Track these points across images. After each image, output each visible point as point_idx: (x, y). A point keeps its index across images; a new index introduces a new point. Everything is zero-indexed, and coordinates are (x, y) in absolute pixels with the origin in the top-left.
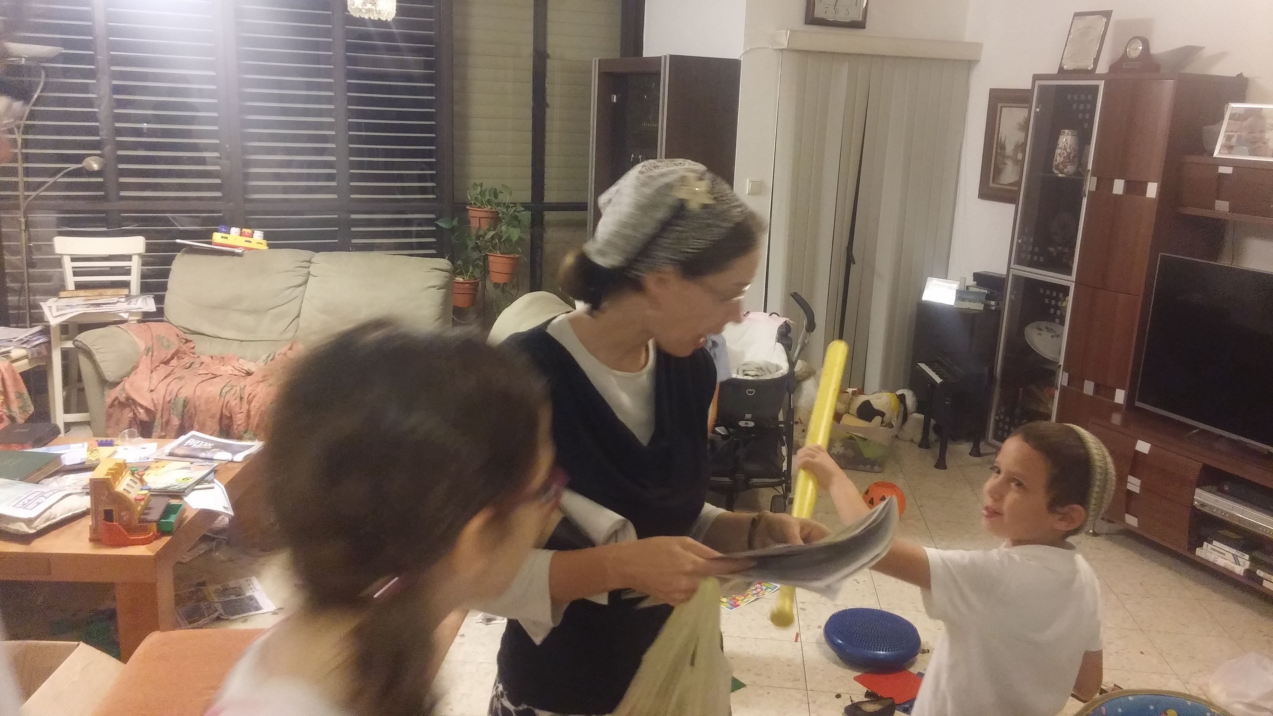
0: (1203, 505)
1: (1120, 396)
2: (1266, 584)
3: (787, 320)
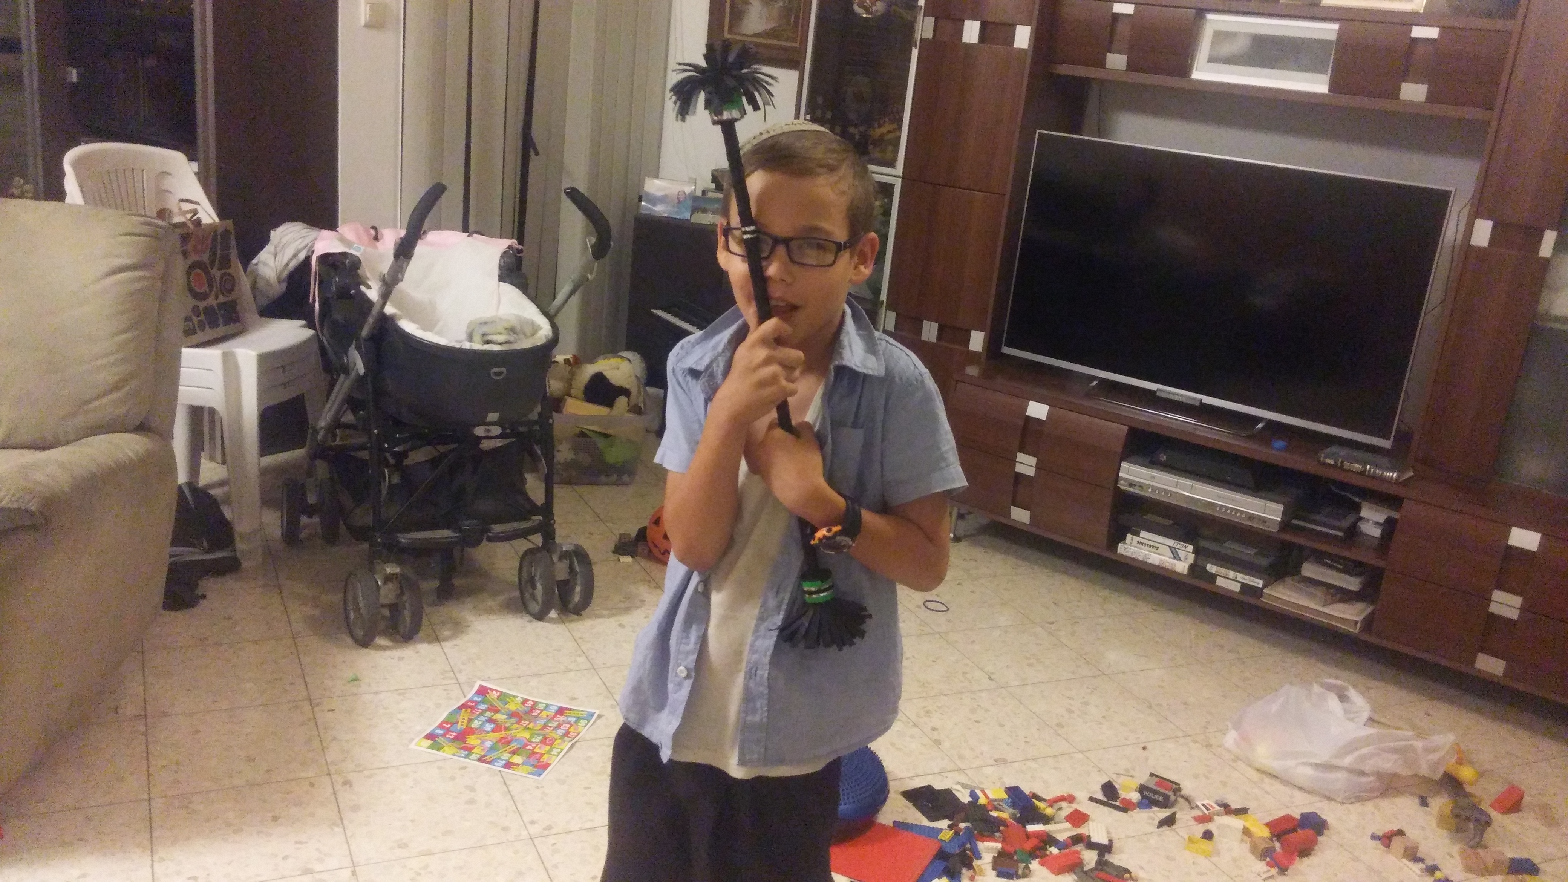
0: (1132, 484)
1: (977, 341)
2: (1220, 582)
3: (513, 242)
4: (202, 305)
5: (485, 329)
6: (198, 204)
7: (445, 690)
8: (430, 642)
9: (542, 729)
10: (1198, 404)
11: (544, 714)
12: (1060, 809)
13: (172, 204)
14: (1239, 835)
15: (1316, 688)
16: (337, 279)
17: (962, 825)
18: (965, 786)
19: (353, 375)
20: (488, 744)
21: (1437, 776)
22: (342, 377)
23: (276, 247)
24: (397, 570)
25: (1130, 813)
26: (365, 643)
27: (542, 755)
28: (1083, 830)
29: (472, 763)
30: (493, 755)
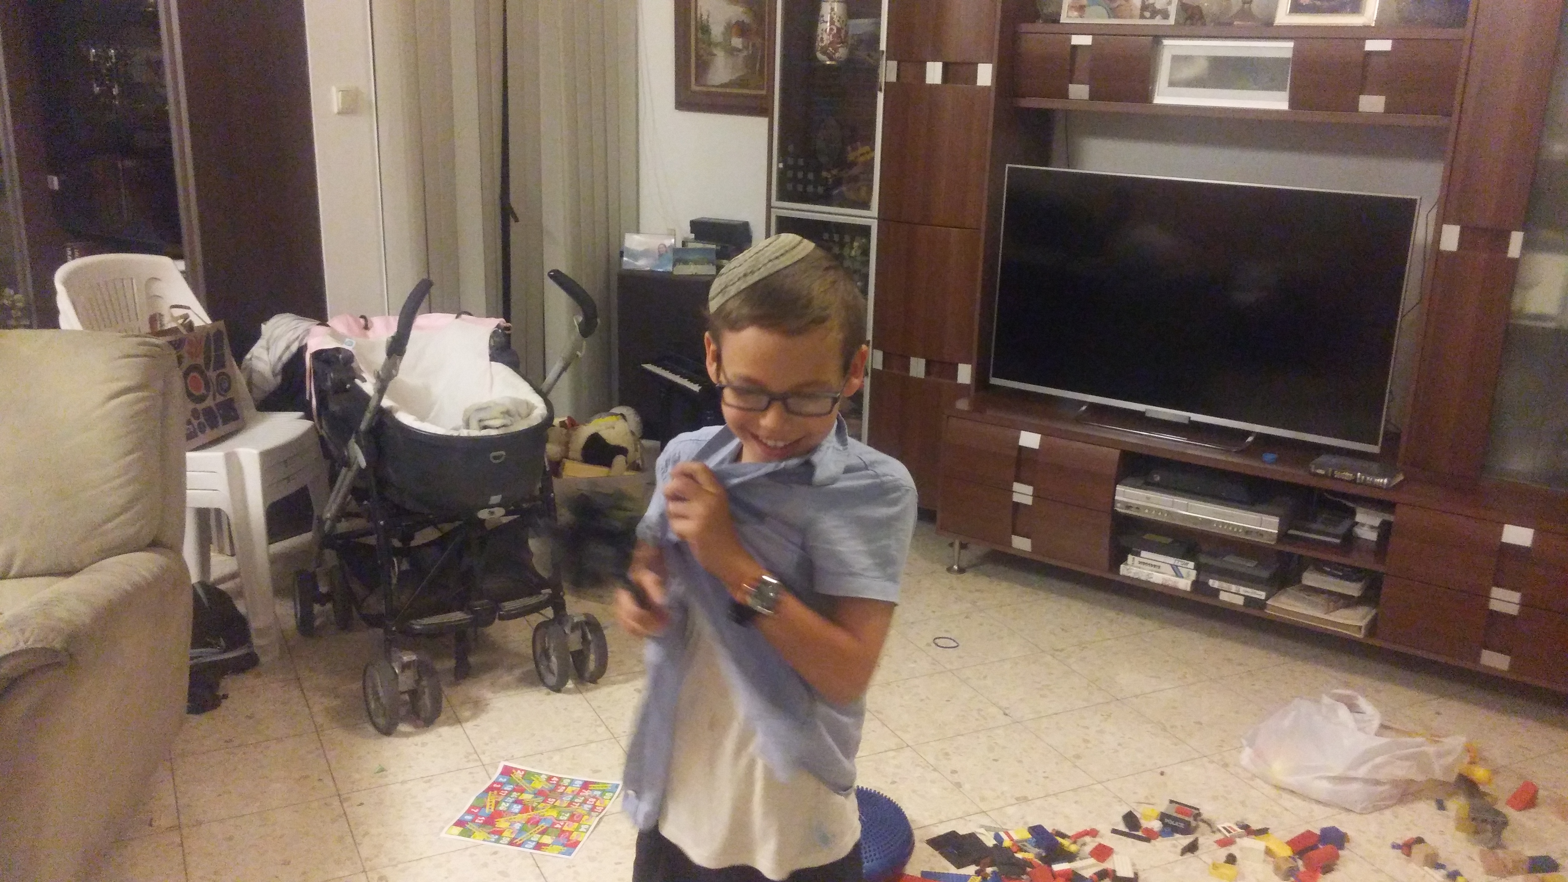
1: (965, 374)
2: (1223, 596)
3: (501, 321)
4: (200, 407)
5: (482, 415)
6: (189, 308)
7: (471, 773)
8: (451, 725)
9: (569, 806)
10: (1186, 422)
11: (570, 789)
12: (1084, 844)
13: (165, 310)
14: (1262, 856)
15: (1326, 700)
16: (332, 375)
17: (989, 870)
18: (988, 829)
19: (355, 467)
20: (517, 826)
21: (1453, 778)
22: (344, 470)
23: (268, 342)
24: (414, 657)
25: (1153, 841)
26: (388, 731)
27: (571, 833)
28: (1107, 865)
29: (503, 847)
30: (524, 837)
